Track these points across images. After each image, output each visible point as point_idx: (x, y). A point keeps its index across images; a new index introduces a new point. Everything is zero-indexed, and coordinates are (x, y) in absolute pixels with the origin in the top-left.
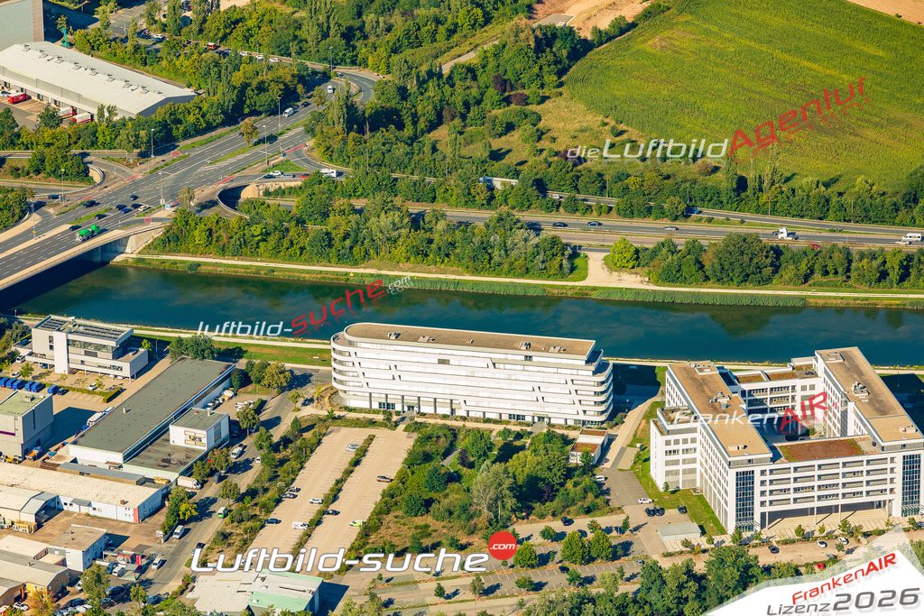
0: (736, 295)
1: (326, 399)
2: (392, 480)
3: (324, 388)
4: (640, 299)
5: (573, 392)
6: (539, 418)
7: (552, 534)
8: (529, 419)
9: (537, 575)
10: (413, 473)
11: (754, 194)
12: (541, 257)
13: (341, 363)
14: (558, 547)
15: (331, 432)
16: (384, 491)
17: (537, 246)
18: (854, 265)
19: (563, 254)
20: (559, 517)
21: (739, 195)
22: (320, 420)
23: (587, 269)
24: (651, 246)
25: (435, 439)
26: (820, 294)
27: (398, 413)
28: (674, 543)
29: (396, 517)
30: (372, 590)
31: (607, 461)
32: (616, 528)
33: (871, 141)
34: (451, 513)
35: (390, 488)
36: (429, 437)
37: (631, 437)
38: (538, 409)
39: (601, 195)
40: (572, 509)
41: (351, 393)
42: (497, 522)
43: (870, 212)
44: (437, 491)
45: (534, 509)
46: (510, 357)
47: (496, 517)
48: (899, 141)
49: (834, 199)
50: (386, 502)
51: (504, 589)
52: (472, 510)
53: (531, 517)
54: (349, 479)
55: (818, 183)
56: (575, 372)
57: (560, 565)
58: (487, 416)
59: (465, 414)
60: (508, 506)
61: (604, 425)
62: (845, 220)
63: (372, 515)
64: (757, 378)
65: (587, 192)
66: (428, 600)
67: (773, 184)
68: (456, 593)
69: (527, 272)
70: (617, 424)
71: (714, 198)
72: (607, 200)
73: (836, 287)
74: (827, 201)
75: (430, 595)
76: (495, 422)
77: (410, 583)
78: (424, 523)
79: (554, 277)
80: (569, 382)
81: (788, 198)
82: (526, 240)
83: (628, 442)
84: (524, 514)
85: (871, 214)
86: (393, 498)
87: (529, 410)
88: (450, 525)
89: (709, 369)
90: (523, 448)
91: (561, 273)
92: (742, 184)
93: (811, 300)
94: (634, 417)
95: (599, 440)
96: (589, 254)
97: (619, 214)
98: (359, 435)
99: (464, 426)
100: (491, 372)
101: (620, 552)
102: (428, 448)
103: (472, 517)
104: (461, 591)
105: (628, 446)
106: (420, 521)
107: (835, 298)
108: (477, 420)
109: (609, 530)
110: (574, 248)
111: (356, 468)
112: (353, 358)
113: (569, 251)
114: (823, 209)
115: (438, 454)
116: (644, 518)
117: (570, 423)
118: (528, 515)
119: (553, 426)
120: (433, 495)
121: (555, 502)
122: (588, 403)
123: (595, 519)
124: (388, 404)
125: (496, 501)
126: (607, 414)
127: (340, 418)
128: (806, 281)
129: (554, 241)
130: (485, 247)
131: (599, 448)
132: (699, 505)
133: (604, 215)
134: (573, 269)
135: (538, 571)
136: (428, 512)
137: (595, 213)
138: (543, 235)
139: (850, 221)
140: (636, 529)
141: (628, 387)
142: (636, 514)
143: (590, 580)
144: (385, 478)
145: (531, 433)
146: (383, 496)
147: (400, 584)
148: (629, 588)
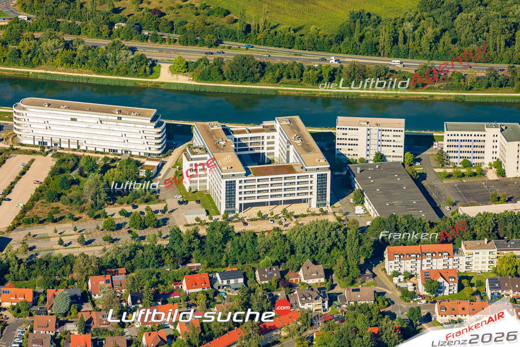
0: (239, 88)
1: (10, 139)
2: (41, 183)
3: (9, 133)
4: (187, 89)
5: (144, 138)
6: (125, 151)
7: (125, 213)
8: (119, 152)
9: (114, 235)
10: (53, 179)
11: (255, 34)
12: (134, 65)
13: (18, 119)
14: (128, 220)
15: (11, 157)
16: (36, 189)
17: (132, 59)
18: (304, 73)
19: (147, 64)
20: (131, 204)
21: (246, 34)
22: (6, 150)
23: (160, 72)
24: (195, 61)
25: (67, 161)
26: (286, 88)
27: (49, 147)
28: (191, 219)
29: (42, 203)
30: (25, 241)
31: (160, 175)
32: (161, 211)
33: (323, 8)
34: (72, 201)
35: (40, 187)
36: (64, 160)
37: (175, 162)
38: (125, 146)
39: (171, 33)
40: (138, 200)
41: (24, 136)
42: (96, 206)
43: (317, 45)
44: (66, 189)
45: (117, 199)
46: (110, 118)
47: (96, 203)
48: (338, 8)
49: (298, 38)
50: (37, 195)
51: (96, 242)
52: (82, 199)
53: (116, 204)
54: (19, 182)
55: (290, 29)
56: (145, 126)
57: (128, 229)
58: (97, 150)
59: (85, 149)
60: (102, 197)
61: (161, 156)
62: (303, 49)
63: (29, 201)
64: (243, 132)
65: (164, 31)
66: (55, 247)
67: (265, 29)
68: (70, 244)
69: (126, 73)
70: (167, 156)
71: (233, 36)
72: (174, 36)
73: (294, 85)
74: (294, 38)
75: (56, 244)
76: (101, 153)
77: (46, 238)
78: (57, 206)
79: (141, 76)
80: (142, 132)
81: (272, 36)
82: (126, 56)
83: (173, 165)
84: (111, 202)
85: (317, 46)
86: (41, 192)
87: (120, 147)
88: (71, 207)
89: (216, 126)
90: (115, 167)
91: (145, 74)
92: (248, 28)
93: (280, 92)
94: (177, 152)
95: (156, 164)
96: (162, 64)
97: (180, 43)
98: (26, 159)
99: (84, 155)
100: (99, 126)
101: (161, 223)
102: (63, 166)
103: (83, 203)
104: (73, 243)
105: (173, 167)
106: (54, 205)
107: (293, 91)
108: (91, 152)
109: (157, 212)
110: (153, 61)
111: (23, 176)
112: (25, 117)
113: (150, 62)
114: (291, 43)
115: (68, 170)
116: (177, 205)
117: (142, 154)
118: (114, 203)
119: (133, 156)
120: (63, 191)
121: (129, 196)
122: (152, 143)
123: (149, 205)
124: (44, 143)
125: (96, 194)
126: (162, 150)
127: (17, 149)
128: (278, 81)
129: (142, 57)
130: (104, 59)
131: (156, 168)
132: (207, 199)
133: (172, 43)
134: (152, 72)
135: (116, 232)
136: (59, 200)
137: (167, 43)
138: (136, 53)
139: (305, 50)
140: (172, 211)
141: (175, 136)
142: (172, 203)
143: (143, 238)
144: (38, 181)
145: (120, 159)
146: (36, 192)
147: (40, 238)
148: (165, 243)
